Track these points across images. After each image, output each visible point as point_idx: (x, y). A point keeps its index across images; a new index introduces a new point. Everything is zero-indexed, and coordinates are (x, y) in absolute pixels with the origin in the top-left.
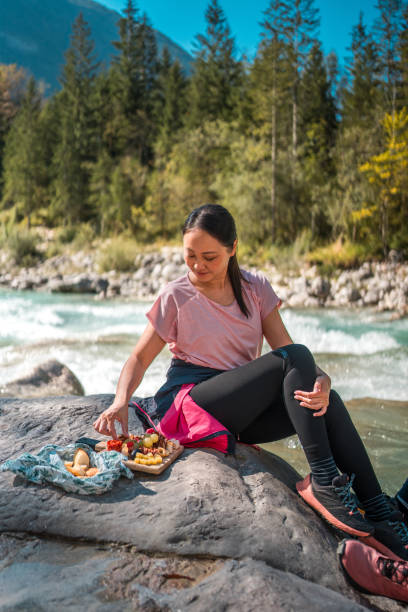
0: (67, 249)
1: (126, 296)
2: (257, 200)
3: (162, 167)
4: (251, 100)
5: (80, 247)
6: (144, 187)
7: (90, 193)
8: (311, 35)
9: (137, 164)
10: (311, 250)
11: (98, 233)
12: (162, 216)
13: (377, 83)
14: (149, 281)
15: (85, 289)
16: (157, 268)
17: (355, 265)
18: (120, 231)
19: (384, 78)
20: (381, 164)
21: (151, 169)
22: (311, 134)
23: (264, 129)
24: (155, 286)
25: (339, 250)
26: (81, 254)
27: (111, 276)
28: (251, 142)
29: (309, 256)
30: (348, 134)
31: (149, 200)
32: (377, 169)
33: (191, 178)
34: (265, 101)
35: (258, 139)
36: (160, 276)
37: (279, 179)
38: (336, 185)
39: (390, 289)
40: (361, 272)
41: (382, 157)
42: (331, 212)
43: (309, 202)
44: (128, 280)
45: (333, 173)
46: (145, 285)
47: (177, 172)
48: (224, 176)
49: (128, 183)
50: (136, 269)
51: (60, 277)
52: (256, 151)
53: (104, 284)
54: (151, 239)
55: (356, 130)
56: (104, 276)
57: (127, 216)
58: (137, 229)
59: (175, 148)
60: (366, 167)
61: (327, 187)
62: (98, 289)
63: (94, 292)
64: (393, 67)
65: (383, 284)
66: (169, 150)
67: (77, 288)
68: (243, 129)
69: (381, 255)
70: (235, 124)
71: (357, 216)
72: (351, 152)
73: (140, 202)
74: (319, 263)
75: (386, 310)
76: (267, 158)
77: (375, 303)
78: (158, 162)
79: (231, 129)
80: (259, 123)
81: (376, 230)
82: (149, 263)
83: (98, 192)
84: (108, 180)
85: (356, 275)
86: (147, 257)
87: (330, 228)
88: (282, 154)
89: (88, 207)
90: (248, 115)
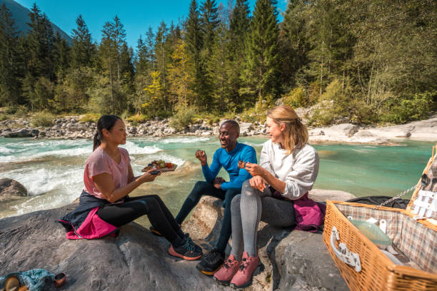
0: (12, 117)
1: (49, 137)
2: (106, 99)
3: (62, 83)
4: (100, 61)
5: (20, 116)
6: (53, 91)
7: (23, 92)
8: (123, 39)
9: (48, 81)
10: (129, 117)
11: (30, 109)
12: (63, 103)
13: (148, 61)
14: (60, 130)
15: (25, 135)
16: (64, 125)
17: (144, 122)
18: (42, 109)
19: (150, 59)
20: (151, 88)
21: (56, 83)
22: (125, 76)
23: (107, 72)
24: (63, 131)
25: (139, 117)
26: (20, 119)
27: (40, 129)
28: (102, 77)
29: (127, 119)
30: (139, 77)
31: (56, 96)
32: (150, 90)
33: (76, 88)
34: (106, 62)
35: (104, 76)
36: (65, 127)
37: (114, 92)
38: (136, 95)
39: (156, 129)
40: (147, 124)
41: (151, 86)
42: (135, 104)
43: (126, 100)
44: (49, 130)
45: (135, 91)
46: (58, 131)
47: (69, 85)
48: (91, 89)
49: (44, 89)
50: (53, 125)
51: (9, 130)
52: (104, 80)
53: (36, 132)
54: (59, 112)
55: (142, 76)
56: (36, 128)
57: (45, 103)
58: (51, 109)
59: (67, 76)
60: (146, 89)
61: (133, 95)
62: (33, 134)
63: (31, 136)
64: (153, 56)
65: (154, 128)
66: (64, 77)
67: (20, 134)
68: (98, 71)
69: (153, 118)
70: (94, 69)
71: (144, 105)
72: (140, 84)
73: (52, 97)
74: (132, 121)
75: (156, 136)
76: (109, 83)
77: (152, 134)
78: (59, 81)
79: (93, 71)
80: (105, 70)
81: (151, 110)
82: (60, 122)
83: (27, 91)
84: (33, 87)
85: (145, 125)
86: (58, 120)
87: (135, 109)
88: (115, 83)
89: (22, 98)
90: (100, 66)
